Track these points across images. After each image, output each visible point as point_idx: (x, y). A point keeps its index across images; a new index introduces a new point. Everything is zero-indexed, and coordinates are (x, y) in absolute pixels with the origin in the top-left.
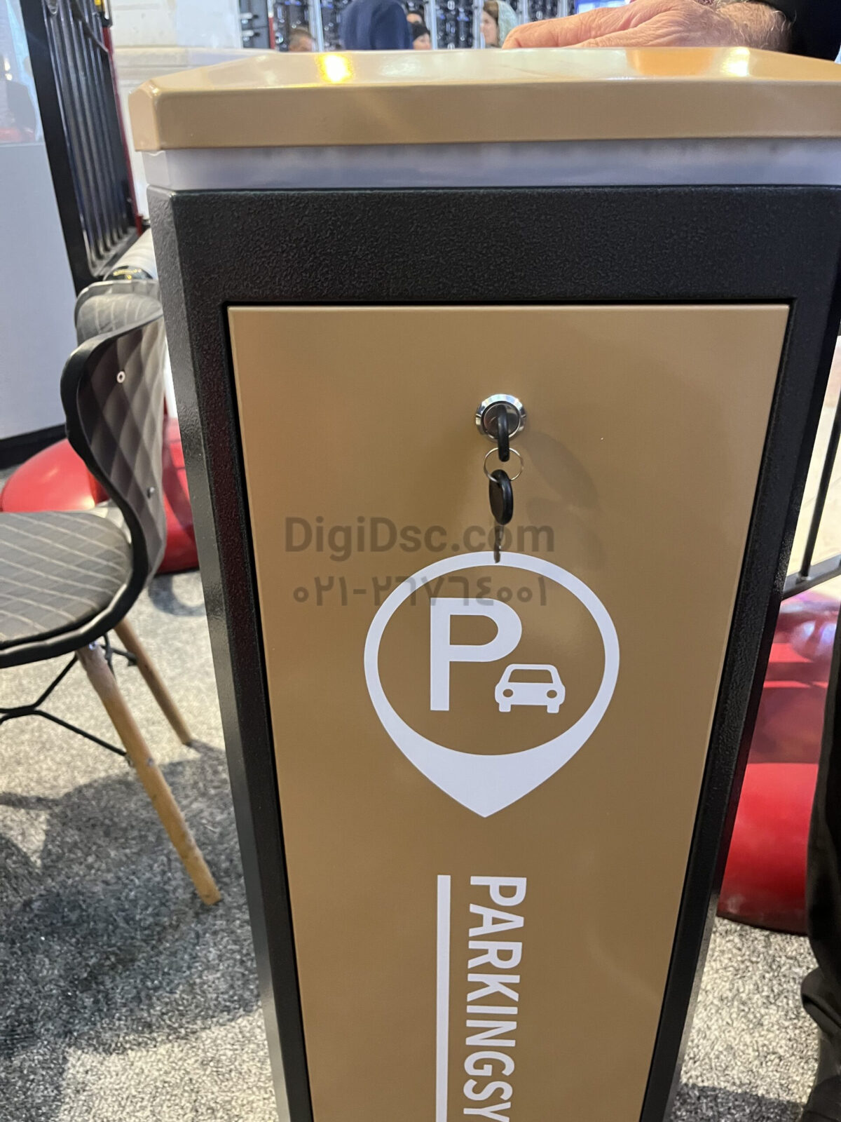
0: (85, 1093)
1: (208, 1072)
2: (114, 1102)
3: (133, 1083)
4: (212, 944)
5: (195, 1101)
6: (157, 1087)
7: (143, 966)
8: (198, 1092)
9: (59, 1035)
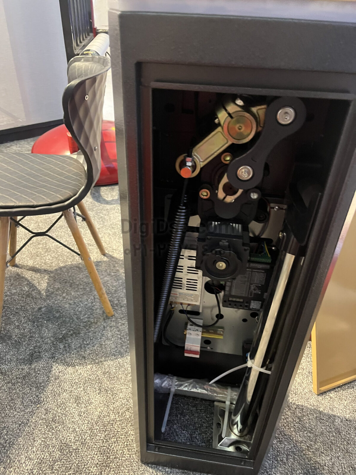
0: (59, 380)
1: (105, 377)
2: (69, 384)
3: (77, 378)
4: (109, 331)
5: (100, 387)
6: (86, 380)
7: (83, 336)
8: (101, 383)
9: (50, 358)
